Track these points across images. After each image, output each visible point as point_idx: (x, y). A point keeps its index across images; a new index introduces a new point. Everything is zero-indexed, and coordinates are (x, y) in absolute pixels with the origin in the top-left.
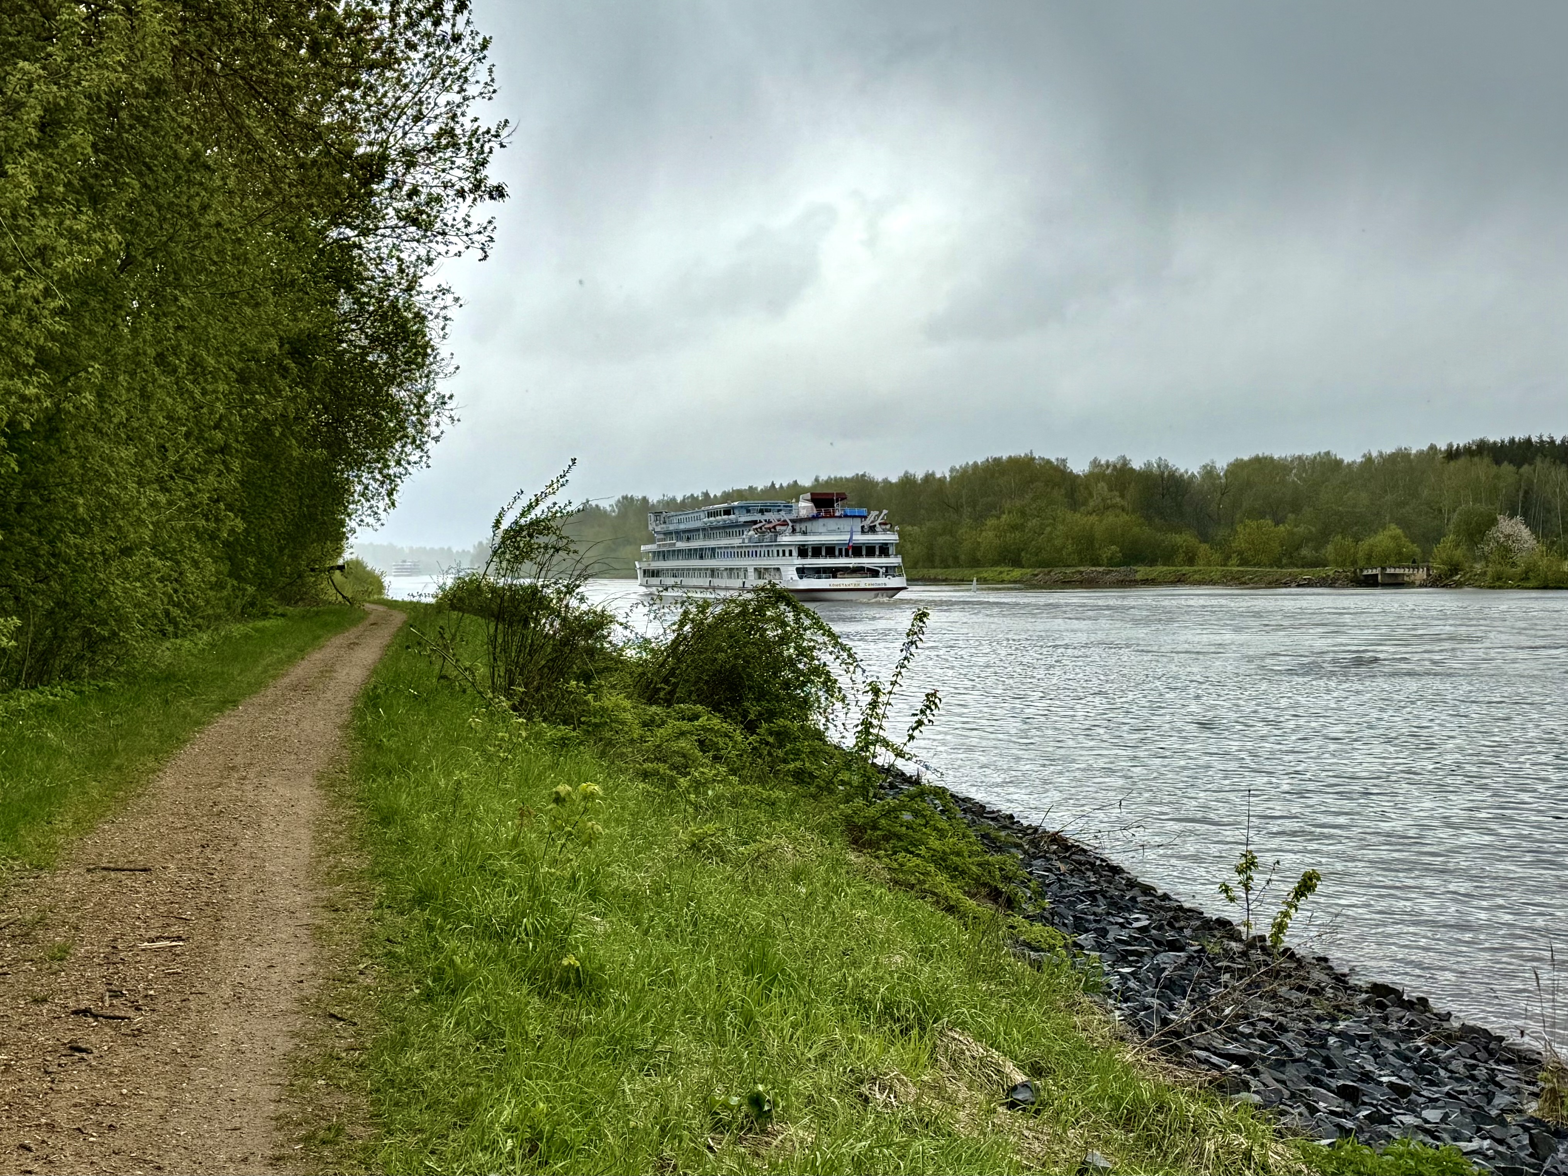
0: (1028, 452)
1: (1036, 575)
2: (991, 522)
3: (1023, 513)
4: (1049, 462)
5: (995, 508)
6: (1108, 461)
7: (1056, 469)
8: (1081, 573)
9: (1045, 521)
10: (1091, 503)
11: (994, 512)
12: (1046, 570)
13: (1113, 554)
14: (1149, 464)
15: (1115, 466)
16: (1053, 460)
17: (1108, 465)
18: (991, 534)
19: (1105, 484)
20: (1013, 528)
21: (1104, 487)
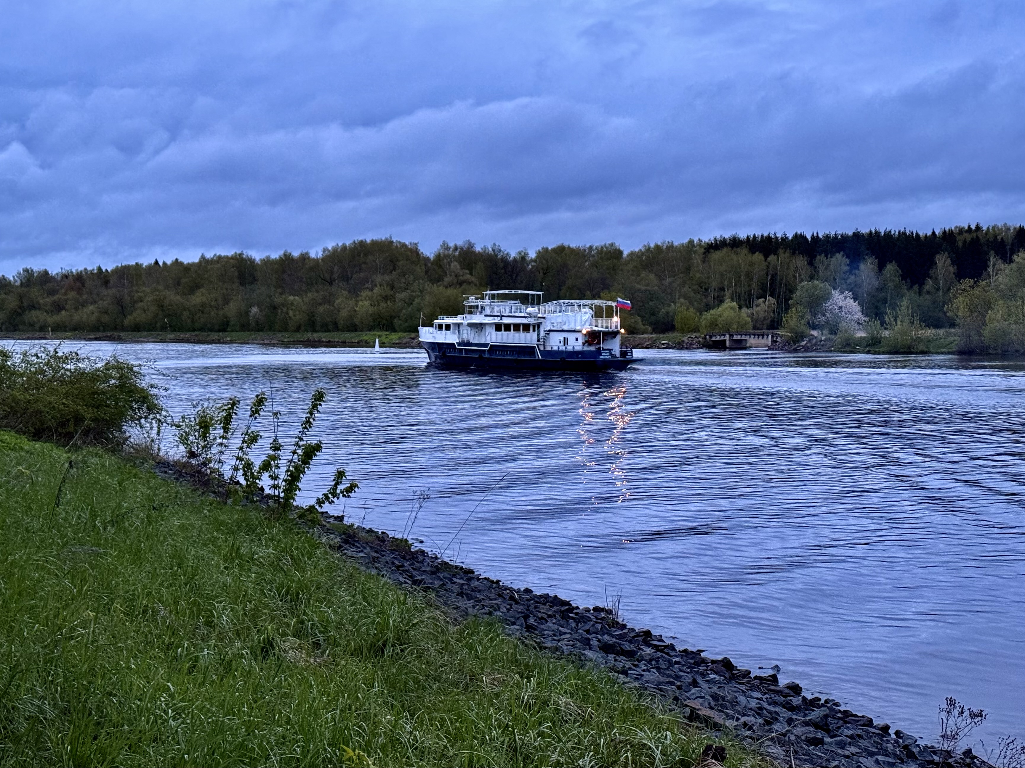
0: (388, 236)
1: (414, 339)
2: (365, 293)
3: (392, 288)
4: (404, 245)
5: (367, 282)
6: (455, 245)
7: (411, 250)
9: (415, 294)
10: (446, 279)
11: (367, 285)
14: (485, 248)
15: (462, 249)
16: (407, 243)
17: (456, 248)
18: (367, 303)
19: (456, 263)
20: (385, 298)
21: (455, 266)
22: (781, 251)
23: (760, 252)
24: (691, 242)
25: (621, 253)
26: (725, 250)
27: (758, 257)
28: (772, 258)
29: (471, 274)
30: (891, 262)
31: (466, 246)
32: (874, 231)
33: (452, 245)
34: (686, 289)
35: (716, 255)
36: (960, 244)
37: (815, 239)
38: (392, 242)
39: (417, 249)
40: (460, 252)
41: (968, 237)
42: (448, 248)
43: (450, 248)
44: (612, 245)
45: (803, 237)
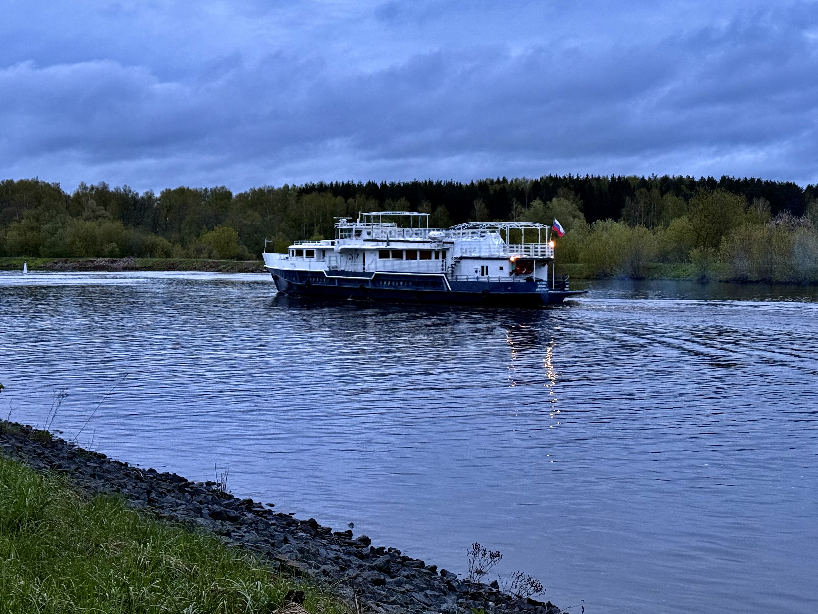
0: (34, 177)
1: (57, 263)
2: (14, 225)
3: (38, 220)
4: (48, 185)
5: (15, 215)
6: (92, 186)
7: (53, 189)
8: (92, 262)
9: (57, 225)
10: (85, 214)
11: (14, 218)
12: (63, 259)
13: (113, 249)
14: (117, 189)
15: (97, 189)
16: (50, 183)
17: (92, 188)
18: (15, 233)
19: (92, 201)
20: (32, 229)
21: (92, 203)
22: (357, 196)
23: (342, 196)
24: (286, 187)
25: (230, 194)
26: (314, 194)
27: (340, 200)
28: (351, 200)
29: (106, 210)
30: (441, 205)
31: (102, 186)
32: (428, 181)
33: (89, 185)
34: (283, 225)
35: (307, 198)
36: (492, 192)
37: (384, 186)
38: (37, 182)
39: (59, 188)
40: (96, 191)
41: (498, 187)
42: (86, 188)
43: (87, 188)
44: (223, 188)
45: (375, 185)
